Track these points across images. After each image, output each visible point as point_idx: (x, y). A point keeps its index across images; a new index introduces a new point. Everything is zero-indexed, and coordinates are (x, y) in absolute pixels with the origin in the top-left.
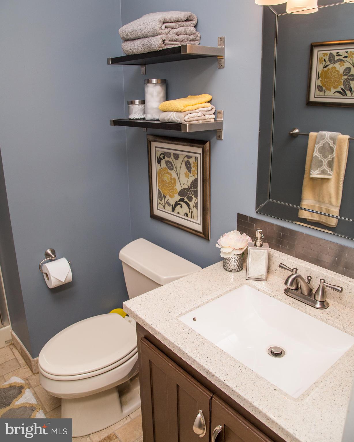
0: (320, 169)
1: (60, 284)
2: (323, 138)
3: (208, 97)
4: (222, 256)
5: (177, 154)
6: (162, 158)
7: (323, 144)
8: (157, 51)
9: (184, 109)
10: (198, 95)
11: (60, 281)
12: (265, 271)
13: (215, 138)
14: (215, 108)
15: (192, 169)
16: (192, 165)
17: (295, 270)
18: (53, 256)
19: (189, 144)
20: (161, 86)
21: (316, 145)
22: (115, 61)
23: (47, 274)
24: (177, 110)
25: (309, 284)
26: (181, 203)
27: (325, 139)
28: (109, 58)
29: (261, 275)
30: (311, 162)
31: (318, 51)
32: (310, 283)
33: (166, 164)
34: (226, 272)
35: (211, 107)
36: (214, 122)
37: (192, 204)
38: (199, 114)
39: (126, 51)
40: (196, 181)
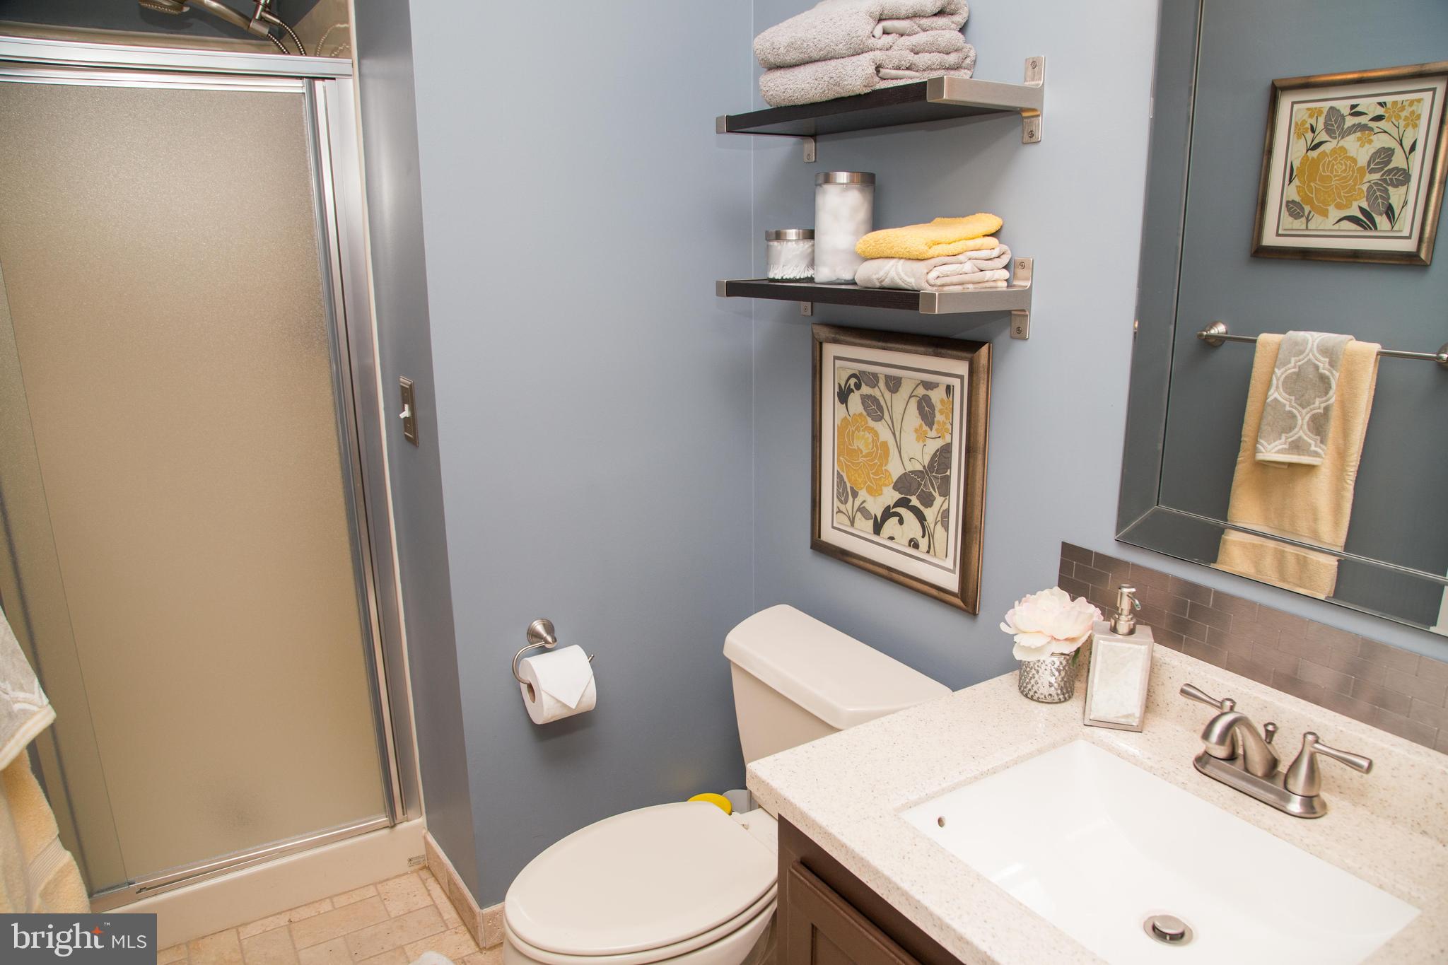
0: (1287, 438)
1: (565, 714)
2: (1298, 349)
3: (990, 222)
4: (1018, 655)
5: (894, 377)
6: (852, 387)
7: (1300, 370)
8: (859, 96)
9: (927, 251)
10: (963, 217)
11: (564, 706)
12: (1140, 703)
13: (1007, 333)
14: (1009, 252)
15: (936, 419)
16: (938, 406)
17: (1228, 704)
18: (549, 639)
19: (930, 350)
20: (861, 191)
21: (1276, 370)
22: (737, 124)
23: (530, 687)
24: (907, 255)
25: (1269, 746)
26: (901, 510)
27: (1305, 354)
28: (722, 117)
29: (1128, 716)
30: (1261, 418)
31: (1293, 103)
32: (1273, 743)
33: (863, 403)
34: (1027, 701)
35: (1000, 249)
36: (1005, 289)
37: (930, 514)
38: (968, 267)
39: (772, 95)
40: (946, 451)
